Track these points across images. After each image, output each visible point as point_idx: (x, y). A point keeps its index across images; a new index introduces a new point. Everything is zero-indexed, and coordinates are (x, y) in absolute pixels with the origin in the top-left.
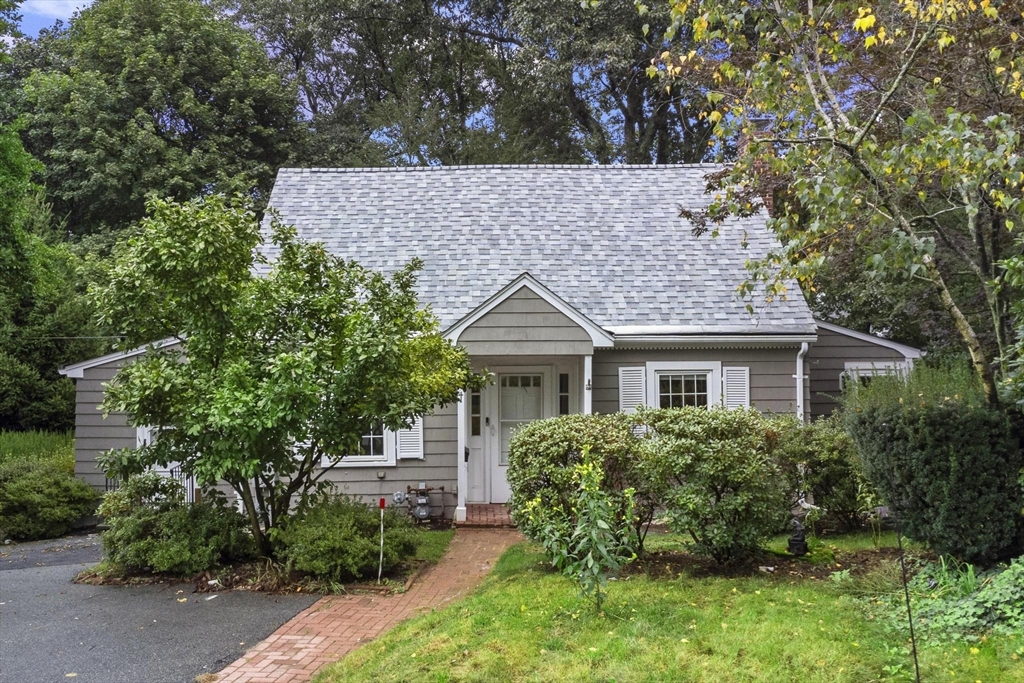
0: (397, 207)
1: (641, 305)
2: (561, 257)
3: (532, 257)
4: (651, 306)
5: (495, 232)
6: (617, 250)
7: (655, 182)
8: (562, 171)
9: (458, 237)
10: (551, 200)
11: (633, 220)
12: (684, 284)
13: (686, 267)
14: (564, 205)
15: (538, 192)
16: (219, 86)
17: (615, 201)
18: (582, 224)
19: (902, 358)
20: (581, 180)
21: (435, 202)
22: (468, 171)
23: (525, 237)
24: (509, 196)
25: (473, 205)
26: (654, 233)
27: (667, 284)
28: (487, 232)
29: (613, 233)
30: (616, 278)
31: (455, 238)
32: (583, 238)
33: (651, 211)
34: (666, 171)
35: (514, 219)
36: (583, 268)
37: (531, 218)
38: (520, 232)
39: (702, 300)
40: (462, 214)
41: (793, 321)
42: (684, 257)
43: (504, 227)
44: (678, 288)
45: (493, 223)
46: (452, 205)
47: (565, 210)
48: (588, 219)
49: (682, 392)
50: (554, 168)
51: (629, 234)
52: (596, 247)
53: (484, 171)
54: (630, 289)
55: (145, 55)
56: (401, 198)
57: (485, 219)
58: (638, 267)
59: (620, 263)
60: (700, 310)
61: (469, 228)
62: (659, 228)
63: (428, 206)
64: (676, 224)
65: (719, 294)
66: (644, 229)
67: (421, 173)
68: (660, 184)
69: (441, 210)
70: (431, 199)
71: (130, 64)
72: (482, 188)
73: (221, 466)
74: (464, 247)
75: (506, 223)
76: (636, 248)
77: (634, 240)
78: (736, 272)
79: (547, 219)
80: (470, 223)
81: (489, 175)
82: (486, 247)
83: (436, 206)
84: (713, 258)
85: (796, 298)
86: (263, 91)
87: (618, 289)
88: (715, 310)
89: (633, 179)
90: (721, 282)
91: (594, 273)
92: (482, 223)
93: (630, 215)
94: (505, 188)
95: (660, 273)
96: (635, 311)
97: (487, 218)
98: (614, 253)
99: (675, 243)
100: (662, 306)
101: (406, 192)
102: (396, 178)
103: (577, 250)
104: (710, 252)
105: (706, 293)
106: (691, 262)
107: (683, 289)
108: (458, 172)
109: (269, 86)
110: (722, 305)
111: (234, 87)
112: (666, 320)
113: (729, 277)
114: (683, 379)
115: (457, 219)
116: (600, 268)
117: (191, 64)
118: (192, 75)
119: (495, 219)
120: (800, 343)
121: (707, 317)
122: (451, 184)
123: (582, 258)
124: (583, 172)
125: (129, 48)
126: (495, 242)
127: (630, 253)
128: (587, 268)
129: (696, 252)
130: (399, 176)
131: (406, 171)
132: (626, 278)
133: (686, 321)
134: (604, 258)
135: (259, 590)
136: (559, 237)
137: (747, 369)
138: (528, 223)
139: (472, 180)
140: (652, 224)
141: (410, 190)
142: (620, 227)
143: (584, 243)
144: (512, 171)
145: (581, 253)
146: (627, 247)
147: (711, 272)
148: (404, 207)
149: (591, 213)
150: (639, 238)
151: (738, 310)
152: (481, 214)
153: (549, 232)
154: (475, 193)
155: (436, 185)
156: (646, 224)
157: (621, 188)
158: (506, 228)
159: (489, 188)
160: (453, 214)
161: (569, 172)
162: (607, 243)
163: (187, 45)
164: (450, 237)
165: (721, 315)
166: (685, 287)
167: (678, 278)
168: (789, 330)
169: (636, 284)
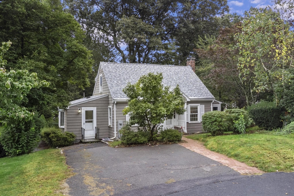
11: (176, 77)
17: (171, 73)
33: (178, 75)
34: (177, 67)
39: (195, 93)
42: (188, 85)
49: (194, 110)
51: (177, 80)
60: (196, 95)
62: (181, 79)
64: (184, 78)
65: (197, 91)
66: (179, 79)
68: (177, 70)
78: (198, 87)
84: (193, 85)
85: (209, 93)
89: (172, 69)
90: (196, 89)
99: (185, 82)
103: (169, 82)
105: (195, 91)
106: (190, 85)
110: (199, 94)
114: (194, 107)
122: (139, 68)
133: (194, 96)
137: (204, 105)
142: (174, 78)
147: (194, 87)
149: (168, 75)
151: (202, 95)
165: (199, 96)
166: (191, 90)
167: (189, 88)
168: (211, 98)
169: (183, 89)
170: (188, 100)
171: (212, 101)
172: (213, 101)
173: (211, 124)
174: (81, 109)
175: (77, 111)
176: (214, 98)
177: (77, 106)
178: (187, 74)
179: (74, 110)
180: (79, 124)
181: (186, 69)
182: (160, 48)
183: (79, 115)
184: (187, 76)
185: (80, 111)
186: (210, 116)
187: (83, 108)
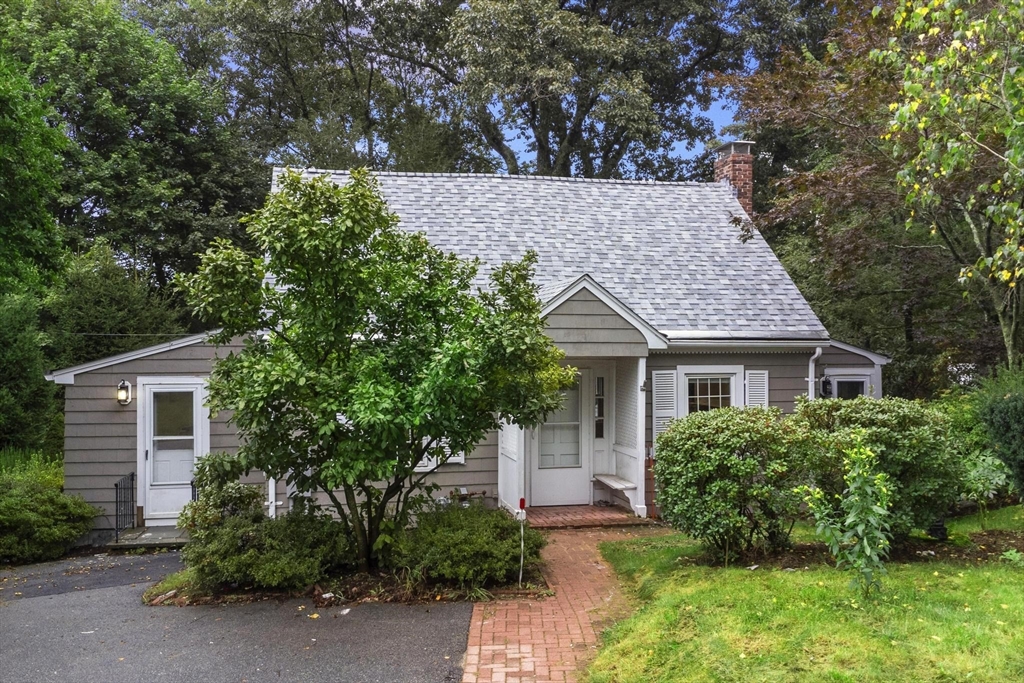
0: (407, 211)
1: (668, 311)
2: (581, 265)
3: (554, 263)
4: (677, 312)
5: (511, 239)
6: (631, 259)
7: (649, 197)
8: (560, 183)
9: (476, 242)
10: (558, 210)
11: (638, 231)
12: (701, 292)
13: (699, 277)
14: (571, 215)
15: (542, 202)
16: (137, 89)
17: (617, 213)
18: (593, 233)
19: (872, 364)
20: (581, 193)
21: (444, 207)
22: (469, 179)
23: (542, 244)
24: (516, 205)
25: (483, 212)
26: (661, 245)
27: (687, 292)
28: (503, 238)
29: (623, 243)
30: (638, 286)
31: (473, 243)
32: (597, 247)
33: (652, 223)
34: (656, 188)
35: (526, 227)
36: (604, 275)
37: (542, 227)
38: (536, 239)
39: (721, 307)
40: (475, 220)
41: (806, 328)
42: (694, 268)
43: (519, 234)
44: (697, 296)
45: (508, 230)
46: (462, 212)
47: (573, 220)
48: (597, 229)
49: (708, 395)
50: (552, 180)
51: (639, 244)
52: (612, 256)
53: (485, 180)
54: (654, 296)
55: (56, 50)
56: (408, 203)
57: (498, 225)
58: (655, 275)
59: (637, 271)
60: (723, 317)
61: (485, 234)
62: (664, 240)
63: (438, 211)
64: (679, 237)
65: (735, 302)
66: (651, 240)
67: (422, 179)
68: (654, 199)
69: (452, 216)
70: (440, 205)
71: (38, 59)
72: (488, 196)
73: (352, 468)
74: (485, 252)
75: (520, 230)
76: (649, 258)
77: (645, 251)
78: (744, 282)
79: (559, 227)
80: (485, 229)
81: (491, 184)
82: (508, 253)
83: (446, 212)
84: (719, 268)
85: (803, 307)
86: (185, 98)
87: (643, 296)
88: (736, 317)
89: (628, 193)
90: (734, 292)
91: (617, 280)
92: (497, 229)
93: (635, 227)
94: (510, 197)
95: (676, 282)
96: (664, 317)
97: (500, 225)
98: (629, 262)
99: (683, 254)
100: (687, 312)
101: (412, 197)
102: (399, 182)
103: (594, 258)
104: (715, 264)
105: (723, 301)
106: (703, 272)
107: (701, 297)
108: (459, 179)
109: (192, 92)
110: (741, 312)
111: (153, 90)
112: (695, 326)
113: (739, 287)
114: (709, 382)
115: (471, 225)
116: (621, 276)
117: (106, 64)
118: (107, 75)
119: (509, 226)
120: (815, 348)
121: (730, 323)
122: (456, 191)
123: (601, 266)
124: (579, 185)
125: (37, 41)
126: (514, 248)
127: (644, 262)
128: (609, 276)
129: (703, 263)
130: (400, 181)
131: (406, 176)
132: (647, 286)
133: (712, 327)
134: (622, 266)
135: (391, 601)
136: (574, 245)
137: (766, 372)
138: (541, 231)
139: (476, 187)
140: (657, 236)
141: (416, 195)
142: (628, 238)
143: (599, 252)
144: (513, 181)
145: (599, 261)
146: (639, 256)
147: (723, 282)
148: (414, 211)
149: (598, 225)
150: (649, 249)
151: (756, 317)
152: (493, 221)
153: (564, 241)
154: (481, 200)
155: (441, 191)
156: (651, 235)
157: (619, 202)
158: (522, 235)
159: (494, 196)
160: (466, 220)
161: (567, 184)
162: (621, 252)
163: (101, 43)
164: (469, 243)
165: (743, 322)
166: (703, 295)
167: (694, 286)
168: (807, 335)
169: (658, 291)
170: (655, 343)
171: (811, 352)
172: (819, 351)
173: (693, 491)
174: (134, 386)
175: (111, 393)
176: (826, 334)
177: (115, 370)
178: (702, 217)
179: (99, 389)
180: (122, 456)
181: (703, 198)
182: (634, 120)
183: (122, 415)
184: (697, 229)
185: (122, 395)
186: (693, 441)
187: (141, 380)
